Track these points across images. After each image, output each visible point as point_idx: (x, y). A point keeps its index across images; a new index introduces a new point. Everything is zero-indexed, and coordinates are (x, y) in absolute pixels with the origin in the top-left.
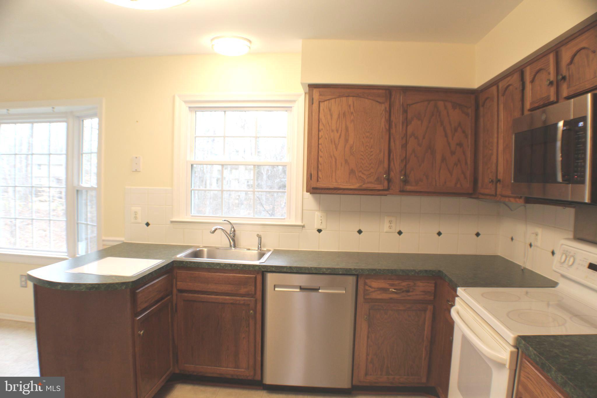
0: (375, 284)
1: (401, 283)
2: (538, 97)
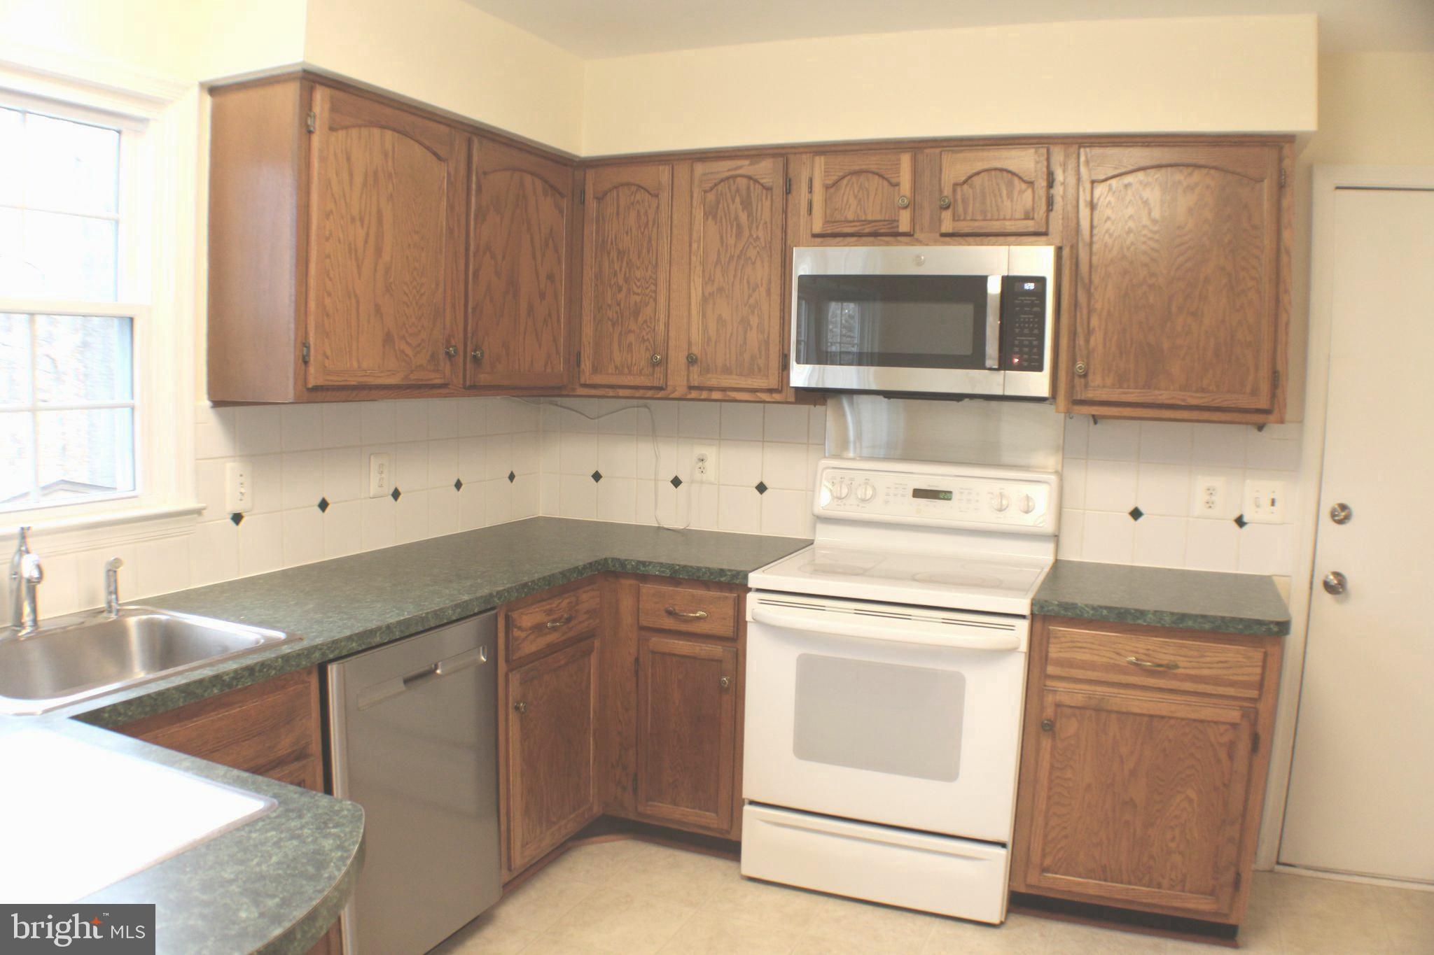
1: (562, 602)
2: (850, 216)
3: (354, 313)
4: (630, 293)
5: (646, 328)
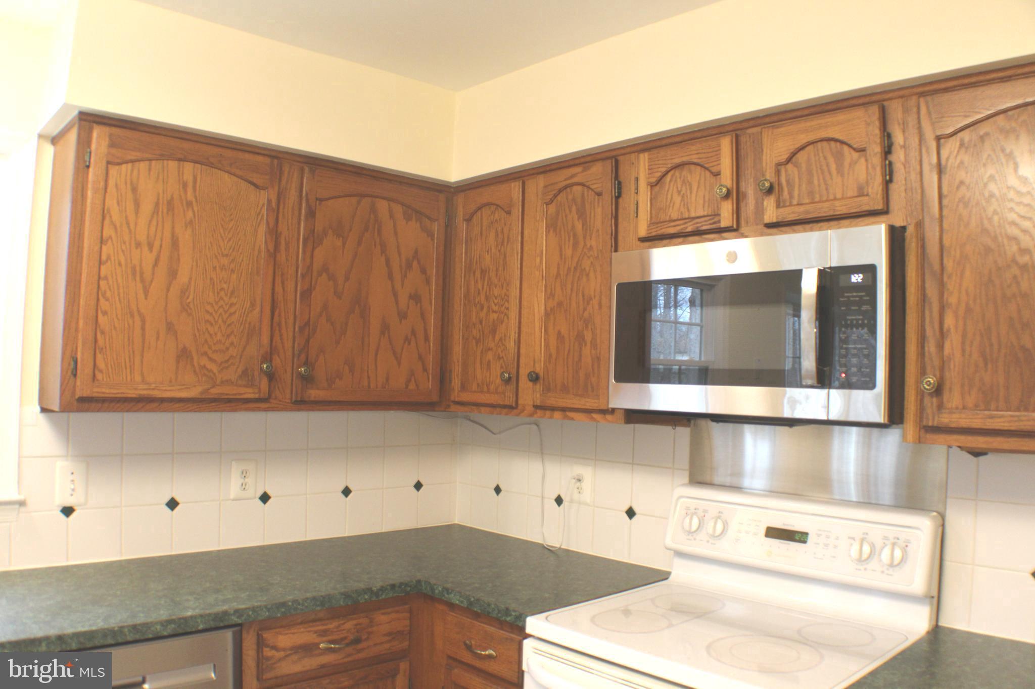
0: (286, 639)
1: (344, 623)
2: (675, 216)
3: (138, 331)
4: (489, 311)
5: (501, 345)
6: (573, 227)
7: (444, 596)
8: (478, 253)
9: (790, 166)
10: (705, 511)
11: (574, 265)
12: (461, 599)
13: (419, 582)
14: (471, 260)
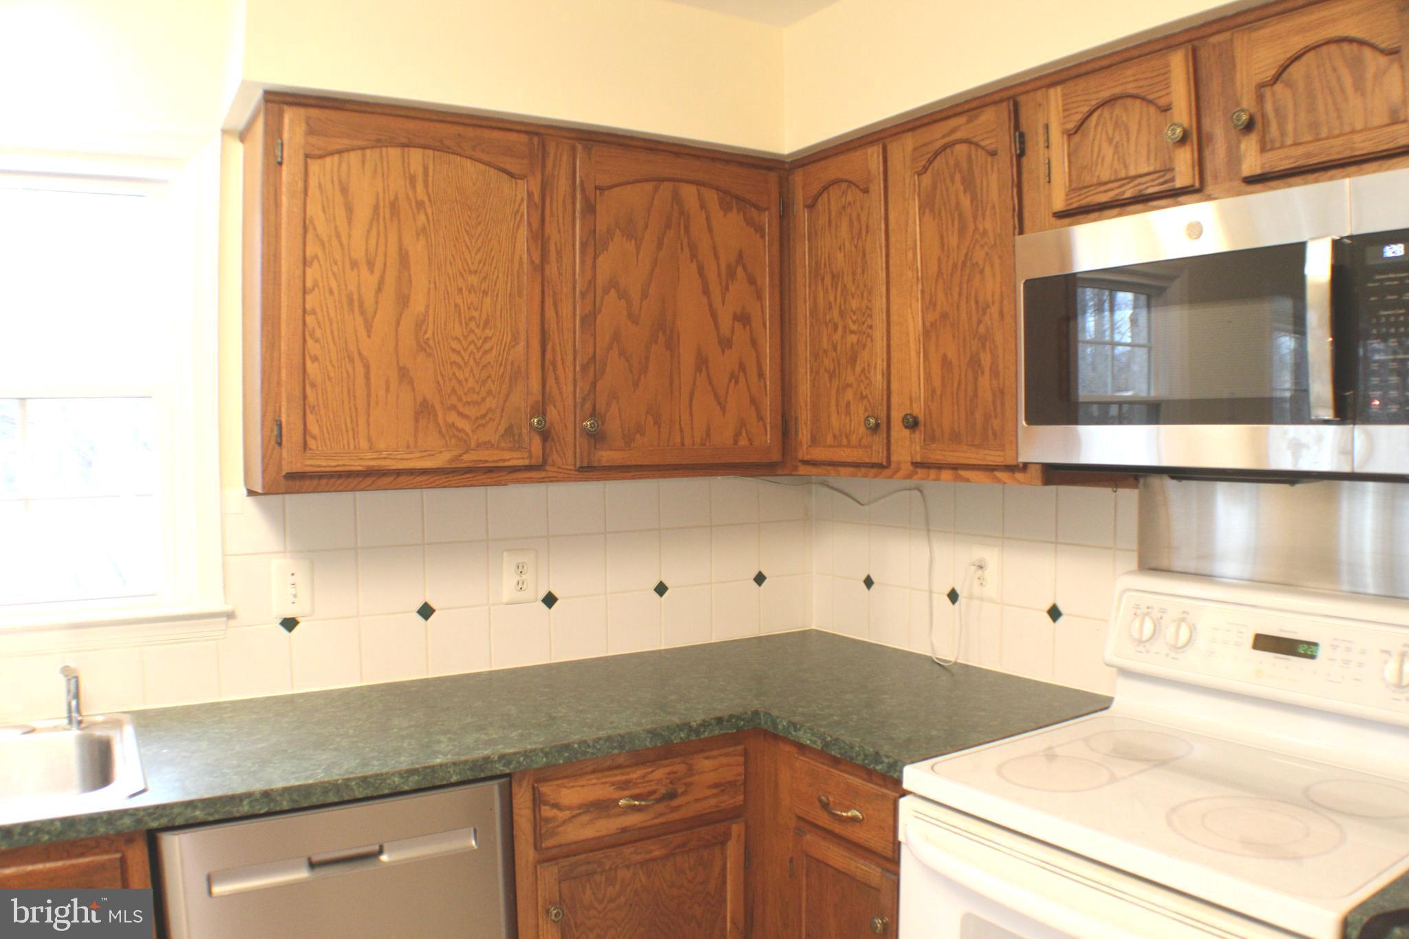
0: (571, 794)
1: (652, 772)
2: (1105, 176)
3: (360, 380)
4: (845, 332)
5: (864, 379)
6: (958, 204)
7: (790, 733)
8: (827, 251)
9: (1278, 87)
10: (1163, 611)
11: (962, 258)
12: (814, 738)
13: (756, 713)
14: (817, 262)
